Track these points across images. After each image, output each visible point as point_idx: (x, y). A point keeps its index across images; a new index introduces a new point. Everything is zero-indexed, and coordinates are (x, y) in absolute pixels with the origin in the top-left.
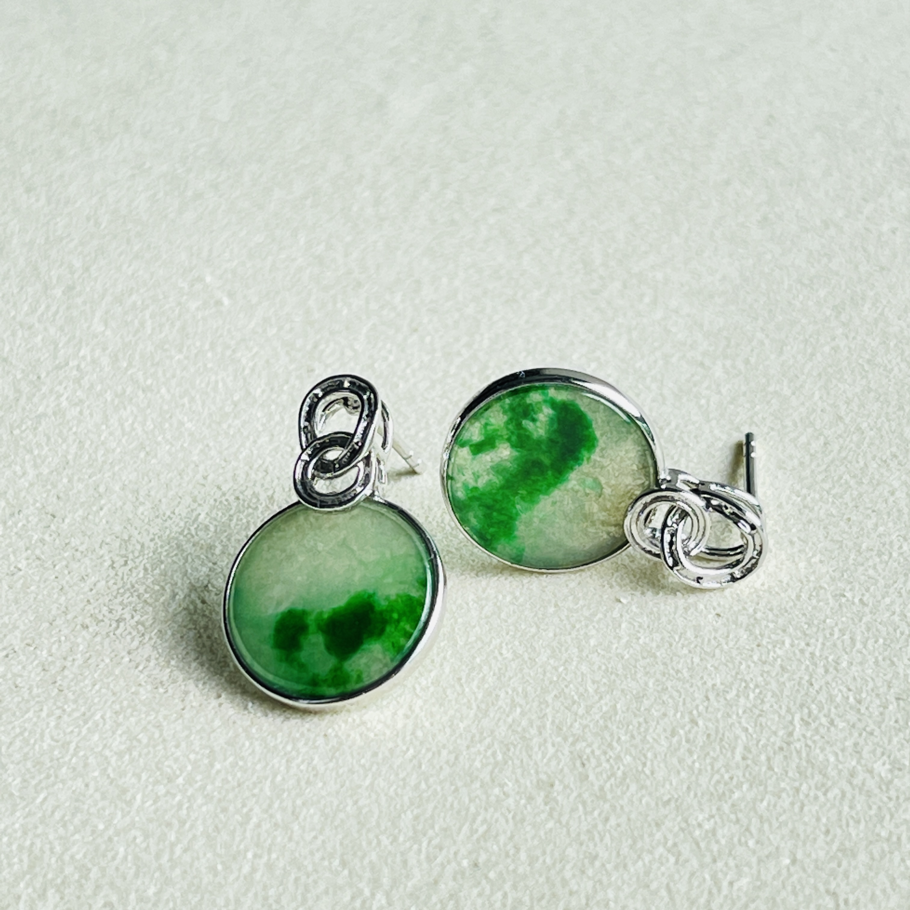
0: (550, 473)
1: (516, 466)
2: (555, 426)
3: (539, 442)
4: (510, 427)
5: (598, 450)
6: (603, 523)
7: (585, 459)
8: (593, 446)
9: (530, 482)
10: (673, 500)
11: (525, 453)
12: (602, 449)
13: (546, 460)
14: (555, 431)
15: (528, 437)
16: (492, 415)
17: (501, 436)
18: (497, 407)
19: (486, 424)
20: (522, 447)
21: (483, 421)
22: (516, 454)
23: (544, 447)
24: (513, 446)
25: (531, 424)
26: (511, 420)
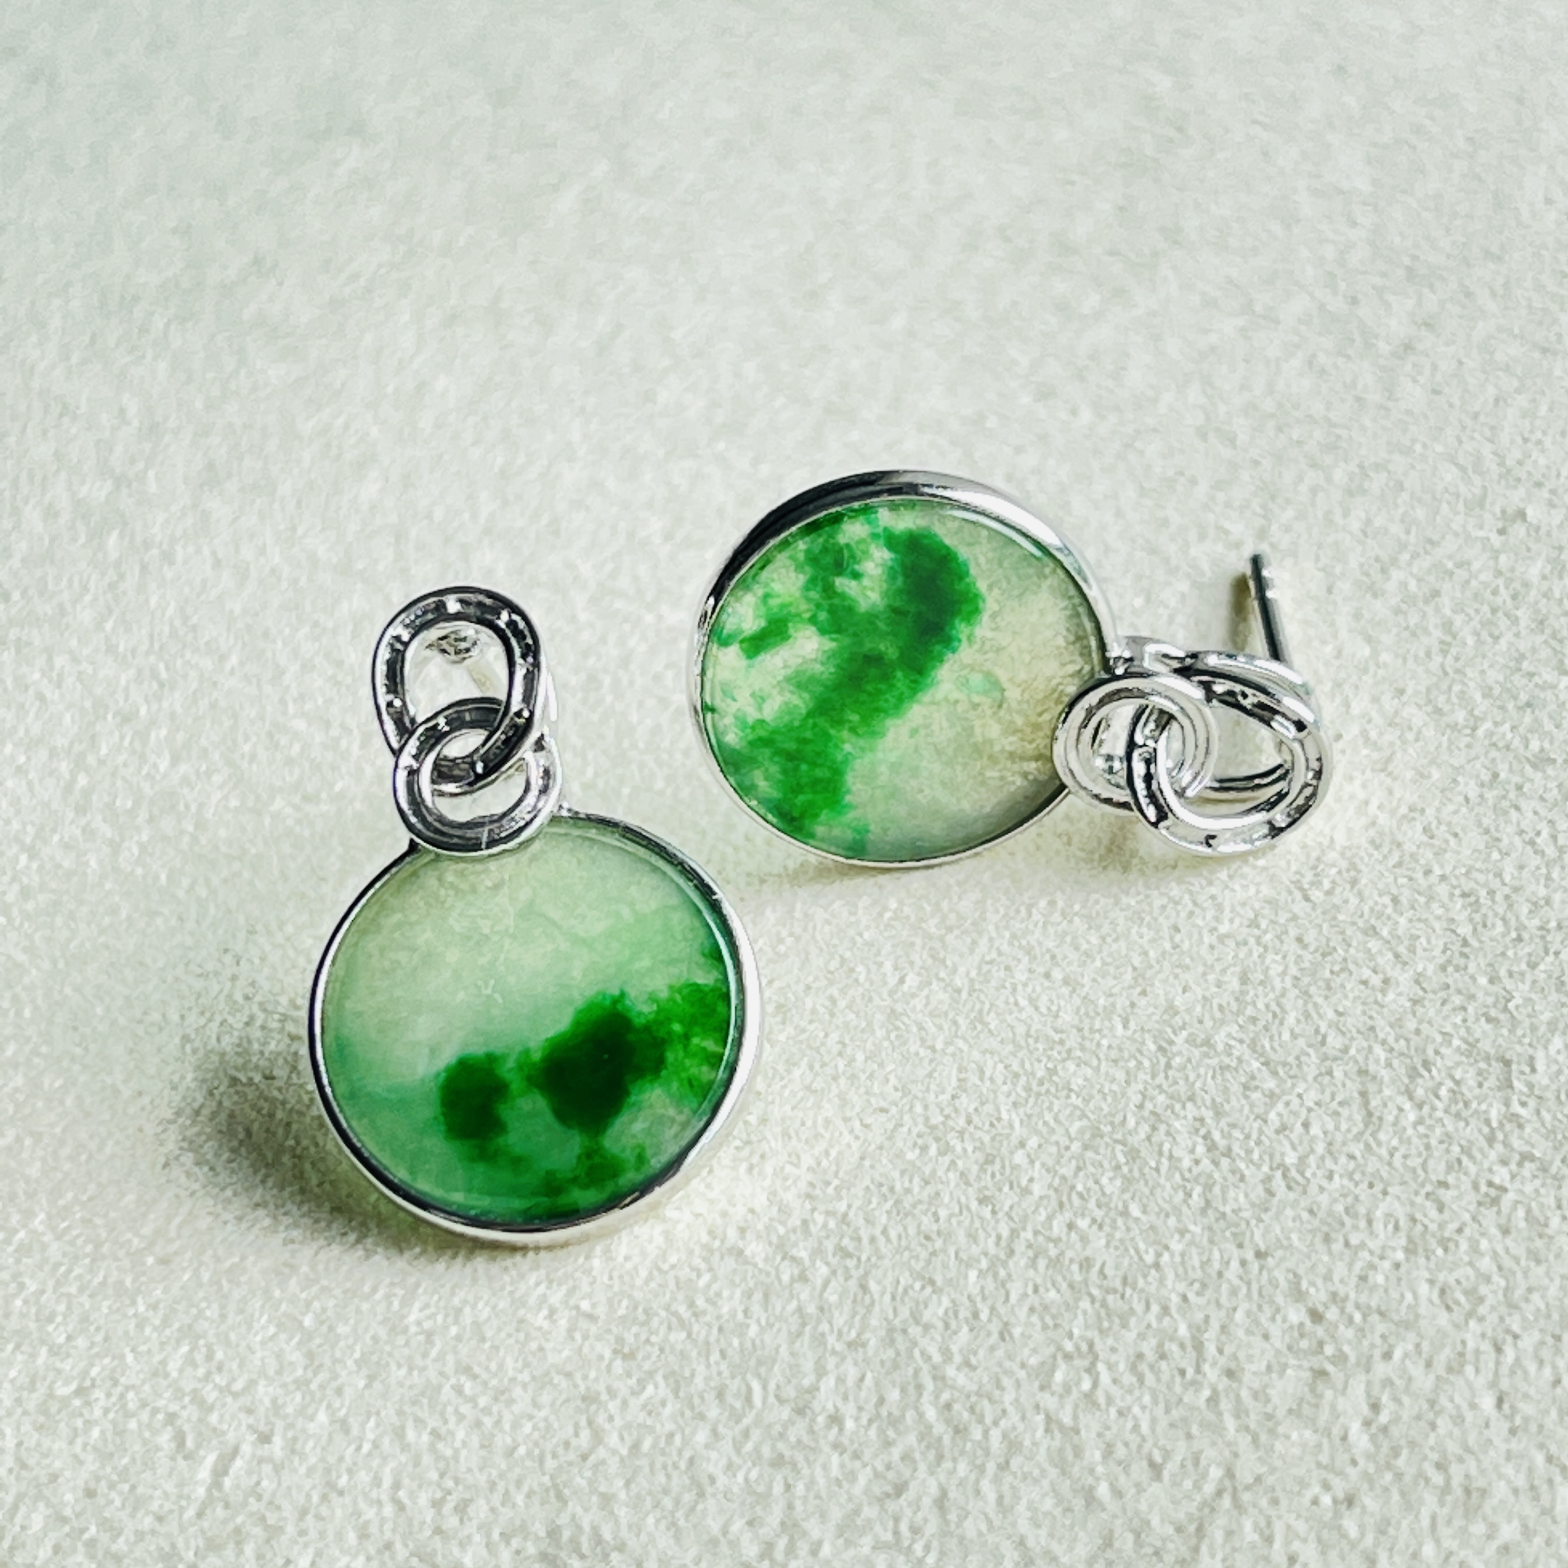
0: (899, 674)
1: (832, 670)
2: (900, 581)
3: (871, 617)
4: (814, 595)
5: (985, 618)
6: (1012, 756)
7: (963, 637)
8: (977, 611)
9: (863, 697)
10: (1142, 695)
11: (847, 641)
12: (994, 616)
13: (889, 649)
14: (900, 591)
15: (850, 610)
16: (775, 576)
17: (798, 615)
18: (782, 559)
19: (766, 597)
20: (839, 631)
21: (759, 591)
22: (829, 645)
23: (882, 625)
24: (822, 631)
25: (854, 583)
26: (813, 581)
